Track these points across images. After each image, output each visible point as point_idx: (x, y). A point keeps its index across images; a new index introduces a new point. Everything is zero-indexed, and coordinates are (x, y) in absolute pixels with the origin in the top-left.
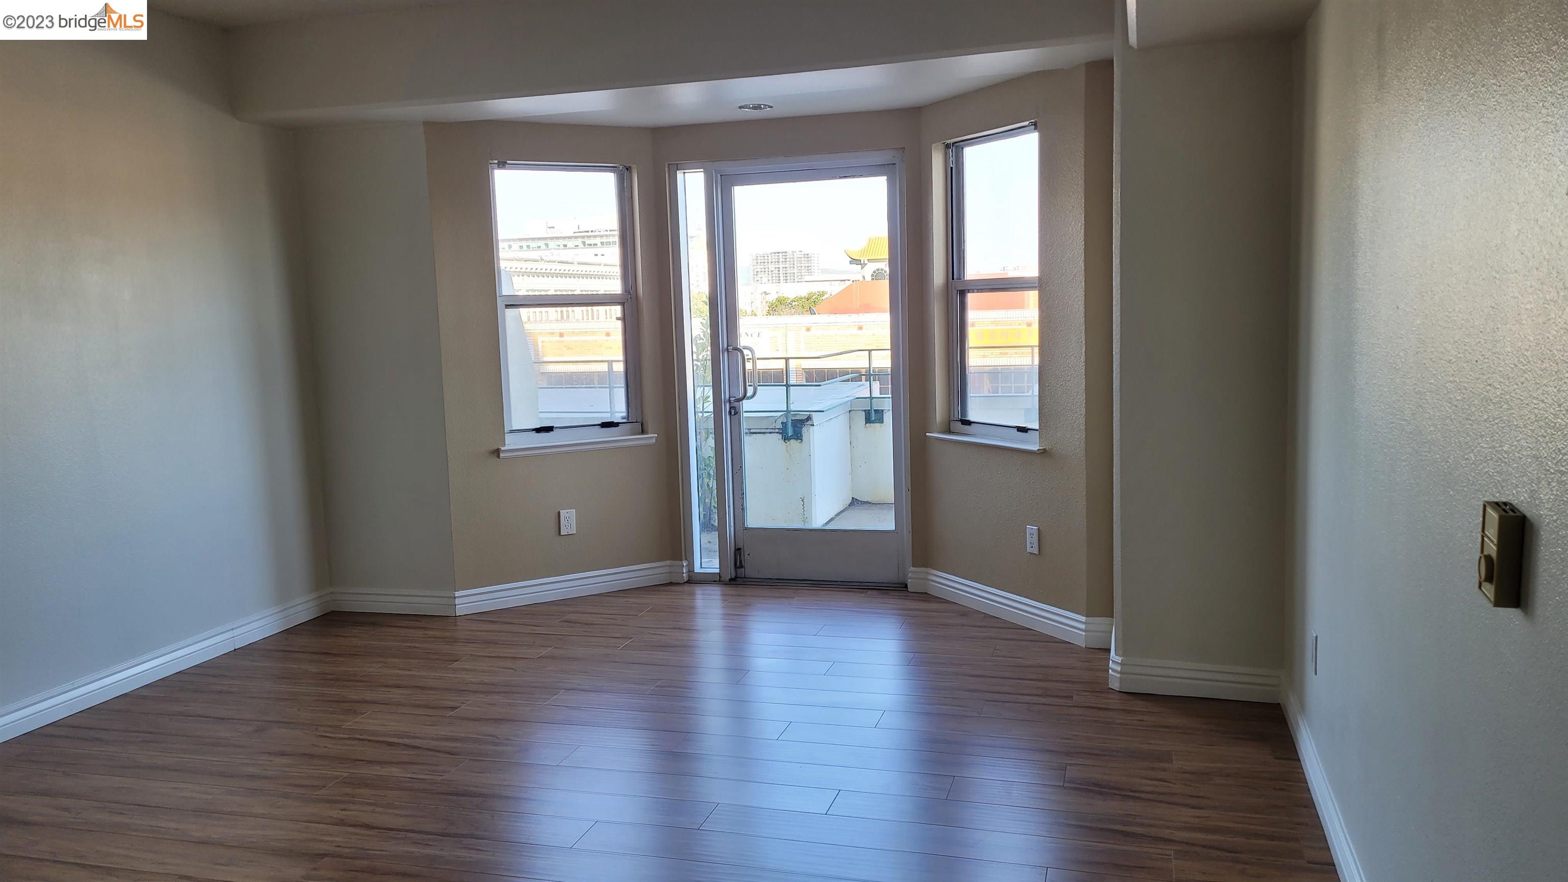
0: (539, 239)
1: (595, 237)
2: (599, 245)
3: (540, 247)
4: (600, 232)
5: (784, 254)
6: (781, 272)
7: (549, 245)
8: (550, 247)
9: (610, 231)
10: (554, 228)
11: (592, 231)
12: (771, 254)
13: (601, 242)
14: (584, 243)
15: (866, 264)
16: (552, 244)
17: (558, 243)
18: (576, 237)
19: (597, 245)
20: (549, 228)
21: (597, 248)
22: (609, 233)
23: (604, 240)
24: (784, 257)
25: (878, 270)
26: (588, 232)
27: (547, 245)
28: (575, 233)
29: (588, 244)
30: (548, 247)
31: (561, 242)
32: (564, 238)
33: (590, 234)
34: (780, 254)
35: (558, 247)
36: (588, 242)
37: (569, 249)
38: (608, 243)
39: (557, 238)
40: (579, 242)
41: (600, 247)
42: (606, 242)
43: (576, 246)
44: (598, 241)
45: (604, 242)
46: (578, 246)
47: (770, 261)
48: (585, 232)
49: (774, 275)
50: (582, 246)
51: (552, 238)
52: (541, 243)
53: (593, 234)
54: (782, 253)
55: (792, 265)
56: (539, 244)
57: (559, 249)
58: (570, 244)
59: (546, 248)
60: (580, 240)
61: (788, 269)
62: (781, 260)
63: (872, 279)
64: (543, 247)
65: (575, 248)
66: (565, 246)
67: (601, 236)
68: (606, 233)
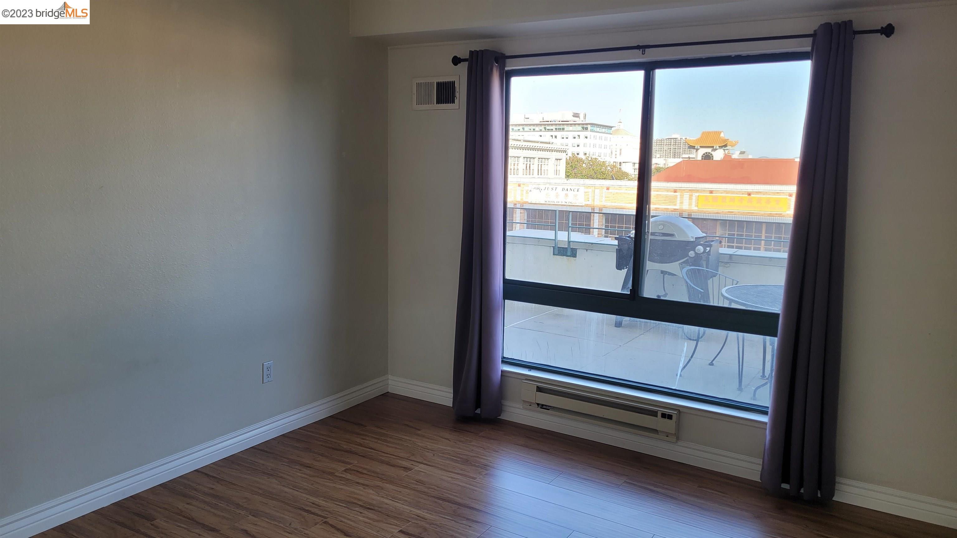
0: (519, 125)
1: (552, 125)
2: (554, 130)
3: (519, 130)
4: (555, 122)
5: (675, 140)
6: (672, 151)
7: (525, 129)
8: (525, 130)
9: (562, 121)
10: (528, 118)
11: (551, 121)
12: (666, 139)
13: (555, 128)
14: (545, 128)
15: (699, 149)
16: (527, 128)
17: (530, 128)
18: (541, 125)
19: (553, 130)
20: (526, 118)
21: (553, 131)
22: (561, 123)
23: (558, 127)
24: (675, 142)
25: (706, 153)
26: (548, 121)
27: (523, 129)
28: (540, 122)
29: (547, 129)
30: (524, 130)
31: (532, 128)
32: (534, 125)
33: (549, 123)
34: (672, 140)
35: (530, 130)
36: (548, 128)
37: (536, 131)
38: (559, 129)
39: (530, 125)
40: (542, 128)
41: (555, 131)
42: (558, 128)
43: (540, 130)
44: (553, 127)
45: (557, 128)
46: (541, 130)
47: (665, 144)
48: (547, 121)
49: (667, 153)
50: (544, 130)
51: (526, 125)
52: (521, 128)
53: (551, 123)
54: (674, 139)
55: (679, 147)
56: (519, 128)
57: (530, 132)
58: (537, 129)
59: (523, 130)
60: (543, 127)
61: (676, 149)
62: (672, 144)
63: (702, 159)
64: (521, 130)
65: (540, 131)
66: (534, 129)
67: (556, 125)
68: (559, 123)
